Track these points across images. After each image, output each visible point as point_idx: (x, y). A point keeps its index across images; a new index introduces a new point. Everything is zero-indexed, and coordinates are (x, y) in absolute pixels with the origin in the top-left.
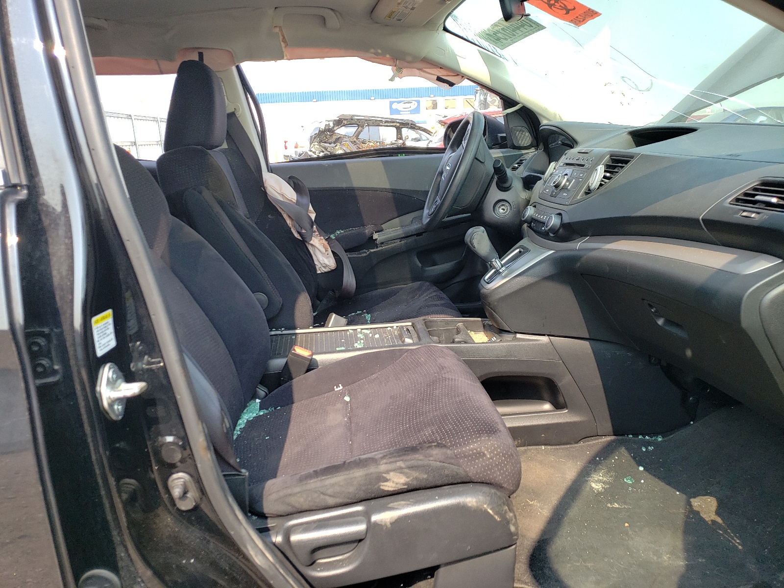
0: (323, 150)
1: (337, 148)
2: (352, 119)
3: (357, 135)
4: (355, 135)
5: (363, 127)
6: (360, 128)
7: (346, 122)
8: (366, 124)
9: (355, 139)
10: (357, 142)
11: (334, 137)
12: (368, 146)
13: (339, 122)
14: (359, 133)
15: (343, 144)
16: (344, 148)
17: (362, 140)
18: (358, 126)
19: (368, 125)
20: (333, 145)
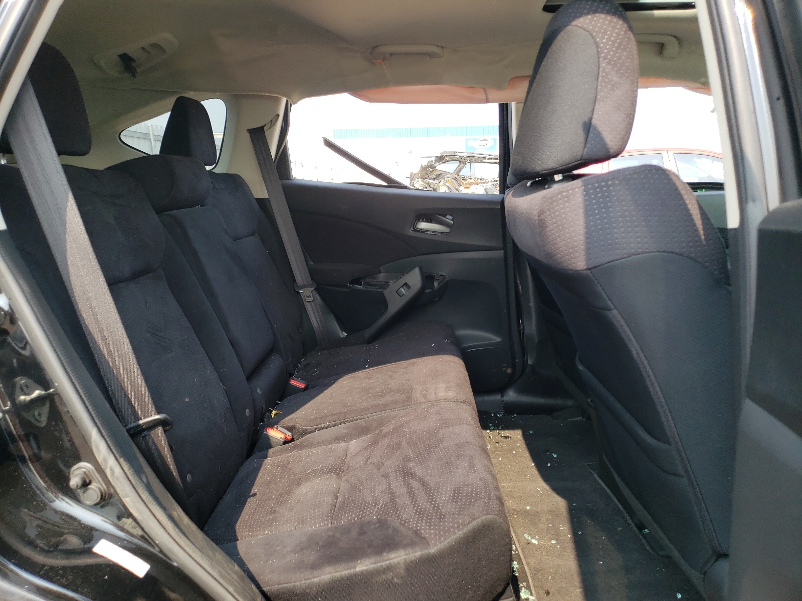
0: (427, 186)
1: (440, 184)
2: (454, 156)
3: (458, 171)
4: (455, 172)
5: (465, 163)
6: (462, 165)
7: (447, 159)
8: (469, 161)
9: (456, 176)
10: (458, 178)
11: (435, 174)
12: (469, 182)
13: (441, 159)
14: (460, 170)
15: (446, 181)
16: (448, 185)
17: (463, 176)
18: (460, 162)
19: (470, 162)
20: (436, 181)
